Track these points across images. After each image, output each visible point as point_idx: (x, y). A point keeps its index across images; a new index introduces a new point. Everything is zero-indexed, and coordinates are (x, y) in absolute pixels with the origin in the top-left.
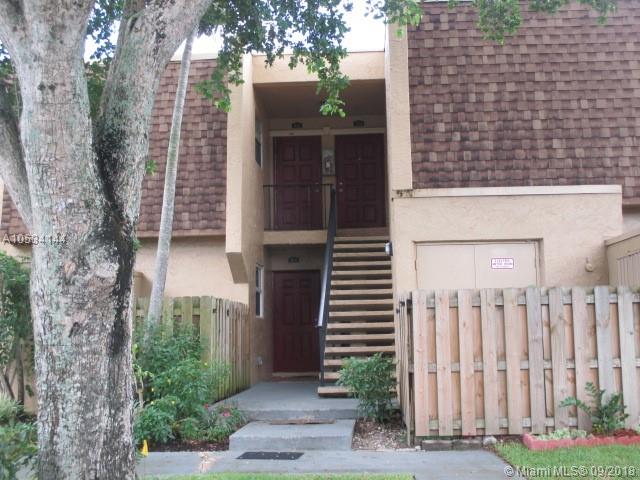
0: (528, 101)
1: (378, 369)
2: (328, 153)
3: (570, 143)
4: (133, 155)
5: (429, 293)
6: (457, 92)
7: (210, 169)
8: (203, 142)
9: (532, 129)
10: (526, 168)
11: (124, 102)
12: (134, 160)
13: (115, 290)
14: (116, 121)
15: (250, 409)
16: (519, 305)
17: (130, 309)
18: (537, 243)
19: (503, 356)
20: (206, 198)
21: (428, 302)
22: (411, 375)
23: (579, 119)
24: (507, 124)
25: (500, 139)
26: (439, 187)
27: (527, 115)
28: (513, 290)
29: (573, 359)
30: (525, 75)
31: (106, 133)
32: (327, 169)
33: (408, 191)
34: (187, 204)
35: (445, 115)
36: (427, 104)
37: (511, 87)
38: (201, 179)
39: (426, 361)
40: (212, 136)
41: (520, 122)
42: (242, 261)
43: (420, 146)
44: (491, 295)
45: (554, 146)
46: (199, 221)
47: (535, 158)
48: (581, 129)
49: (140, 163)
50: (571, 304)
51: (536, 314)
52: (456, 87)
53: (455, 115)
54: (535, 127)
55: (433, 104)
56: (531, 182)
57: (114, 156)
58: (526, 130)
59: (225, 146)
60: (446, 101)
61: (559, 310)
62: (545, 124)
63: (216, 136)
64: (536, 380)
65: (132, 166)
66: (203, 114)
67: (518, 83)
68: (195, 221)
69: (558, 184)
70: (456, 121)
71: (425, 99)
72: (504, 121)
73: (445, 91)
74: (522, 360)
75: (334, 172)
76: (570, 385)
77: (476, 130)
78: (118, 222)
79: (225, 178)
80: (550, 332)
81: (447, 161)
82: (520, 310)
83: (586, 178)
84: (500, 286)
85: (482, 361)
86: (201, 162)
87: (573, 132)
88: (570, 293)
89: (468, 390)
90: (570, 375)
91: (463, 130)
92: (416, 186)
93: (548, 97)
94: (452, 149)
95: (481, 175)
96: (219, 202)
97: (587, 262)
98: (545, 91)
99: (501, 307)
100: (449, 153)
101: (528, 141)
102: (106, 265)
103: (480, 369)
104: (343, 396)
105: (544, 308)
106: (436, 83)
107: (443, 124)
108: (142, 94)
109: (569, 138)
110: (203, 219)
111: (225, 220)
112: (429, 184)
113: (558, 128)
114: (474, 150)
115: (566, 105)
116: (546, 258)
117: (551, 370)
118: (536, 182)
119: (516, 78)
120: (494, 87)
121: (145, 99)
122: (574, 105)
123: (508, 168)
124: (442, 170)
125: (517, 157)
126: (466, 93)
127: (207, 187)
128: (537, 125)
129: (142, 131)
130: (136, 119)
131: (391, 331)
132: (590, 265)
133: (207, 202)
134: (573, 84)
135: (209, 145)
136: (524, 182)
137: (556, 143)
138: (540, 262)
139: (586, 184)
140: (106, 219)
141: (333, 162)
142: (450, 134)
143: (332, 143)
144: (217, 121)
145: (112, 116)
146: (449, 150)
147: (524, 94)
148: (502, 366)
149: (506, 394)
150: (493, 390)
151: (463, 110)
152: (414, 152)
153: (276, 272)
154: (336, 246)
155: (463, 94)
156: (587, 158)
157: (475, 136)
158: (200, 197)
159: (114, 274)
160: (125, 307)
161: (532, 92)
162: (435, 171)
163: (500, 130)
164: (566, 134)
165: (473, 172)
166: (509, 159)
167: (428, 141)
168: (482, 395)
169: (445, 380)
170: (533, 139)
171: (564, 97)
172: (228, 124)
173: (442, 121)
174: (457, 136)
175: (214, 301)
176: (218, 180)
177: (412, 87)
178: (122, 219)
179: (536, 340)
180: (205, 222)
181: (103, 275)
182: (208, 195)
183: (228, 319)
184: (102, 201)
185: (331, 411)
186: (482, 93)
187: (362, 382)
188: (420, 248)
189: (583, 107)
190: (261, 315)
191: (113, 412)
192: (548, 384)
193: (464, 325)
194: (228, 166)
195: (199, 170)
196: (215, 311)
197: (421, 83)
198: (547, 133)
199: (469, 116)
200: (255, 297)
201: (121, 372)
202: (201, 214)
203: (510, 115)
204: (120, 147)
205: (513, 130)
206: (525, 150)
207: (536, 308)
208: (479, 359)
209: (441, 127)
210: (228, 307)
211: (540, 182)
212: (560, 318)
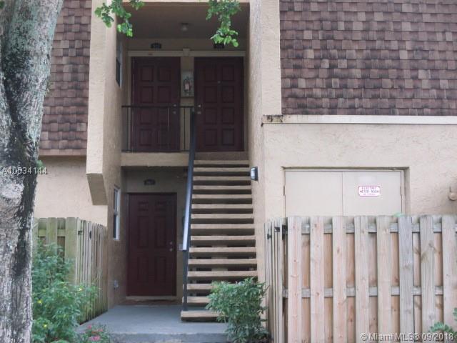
0: (396, 31)
1: (249, 293)
2: (187, 75)
3: (435, 75)
4: (37, 75)
5: (304, 219)
6: (327, 20)
7: (72, 88)
8: (64, 60)
9: (398, 59)
10: (392, 98)
11: (28, 22)
12: (37, 81)
13: (19, 211)
14: (20, 40)
15: (116, 332)
16: (391, 233)
17: (31, 231)
18: (402, 171)
19: (375, 283)
20: (67, 117)
21: (303, 228)
22: (285, 300)
23: (444, 51)
24: (375, 53)
25: (368, 68)
26: (307, 113)
27: (394, 45)
28: (386, 218)
29: (441, 285)
30: (392, 5)
31: (10, 52)
32: (186, 91)
33: (279, 116)
34: (47, 123)
35: (314, 42)
36: (296, 30)
37: (379, 17)
38: (62, 98)
39: (300, 286)
40: (74, 54)
41: (387, 51)
42: (103, 182)
43: (290, 72)
44: (365, 222)
45: (420, 77)
46: (59, 140)
47: (401, 87)
48: (445, 60)
49: (43, 83)
50: (441, 233)
51: (408, 241)
52: (325, 15)
53: (325, 42)
54: (401, 58)
55: (302, 31)
56: (397, 111)
57: (18, 75)
58: (393, 60)
59: (87, 65)
60: (316, 28)
61: (429, 237)
62: (411, 55)
63: (78, 55)
64: (406, 306)
65: (35, 86)
66: (65, 32)
67: (386, 13)
68: (55, 140)
69: (423, 114)
70: (325, 48)
71: (295, 26)
72: (371, 50)
73: (314, 18)
74: (392, 286)
75: (193, 95)
76: (438, 311)
77: (344, 58)
78: (22, 142)
79: (87, 98)
80: (420, 260)
81: (316, 87)
82: (392, 237)
83: (449, 109)
84: (374, 213)
85: (355, 287)
86: (62, 81)
87: (438, 64)
88: (441, 221)
89: (340, 316)
90: (438, 301)
91: (332, 58)
92: (285, 112)
93: (415, 28)
94: (321, 76)
95: (348, 103)
96: (80, 122)
97: (451, 191)
98: (412, 23)
99: (374, 235)
100: (318, 80)
101: (395, 70)
102: (12, 186)
103: (352, 295)
104: (213, 320)
105: (415, 236)
106: (305, 10)
107: (312, 51)
108: (47, 15)
109: (433, 70)
110: (63, 139)
111: (86, 140)
112: (298, 110)
113: (424, 59)
114: (342, 78)
115: (431, 37)
116: (412, 187)
117: (420, 296)
118: (402, 112)
119: (383, 8)
120: (362, 17)
121: (49, 20)
122: (439, 37)
123: (375, 97)
124: (311, 96)
125: (383, 86)
126: (335, 21)
127: (68, 106)
128: (404, 55)
129: (46, 52)
130: (40, 39)
131: (253, 255)
132: (452, 194)
133: (68, 121)
134: (438, 16)
135: (71, 63)
136: (390, 111)
137: (421, 74)
138: (405, 190)
139: (449, 114)
140: (11, 139)
141: (192, 84)
142: (318, 62)
143: (191, 65)
144: (79, 39)
145: (15, 36)
146: (317, 77)
147: (391, 23)
148: (373, 292)
149: (376, 319)
150: (364, 315)
151: (332, 38)
152: (283, 77)
153: (131, 194)
154: (196, 170)
155: (333, 21)
156: (450, 89)
157: (344, 64)
158: (60, 116)
159: (19, 195)
160: (27, 229)
161: (399, 23)
162: (304, 98)
163: (368, 59)
164: (431, 65)
165: (341, 100)
166: (375, 88)
167: (296, 67)
168: (353, 320)
169: (318, 305)
170: (400, 69)
171: (430, 29)
172: (91, 42)
173: (311, 48)
174: (326, 64)
175: (79, 222)
176: (79, 100)
177: (282, 12)
178: (26, 140)
179: (407, 267)
180: (65, 141)
181: (8, 196)
182: (69, 114)
183: (90, 240)
184: (8, 121)
185: (198, 335)
186: (351, 22)
187: (232, 306)
188: (289, 174)
189: (447, 40)
190: (117, 238)
191: (15, 333)
192: (417, 310)
193: (338, 251)
194: (91, 85)
195: (60, 89)
196: (80, 232)
197: (291, 9)
198: (412, 63)
199: (338, 44)
200: (112, 218)
201: (23, 293)
202: (61, 133)
203: (378, 44)
204: (23, 68)
205: (380, 59)
206: (392, 79)
207: (408, 236)
208: (351, 285)
209: (310, 54)
210: (91, 230)
211: (406, 112)
212: (431, 245)
